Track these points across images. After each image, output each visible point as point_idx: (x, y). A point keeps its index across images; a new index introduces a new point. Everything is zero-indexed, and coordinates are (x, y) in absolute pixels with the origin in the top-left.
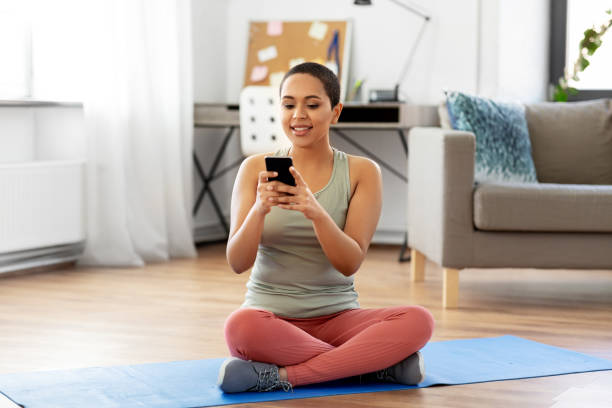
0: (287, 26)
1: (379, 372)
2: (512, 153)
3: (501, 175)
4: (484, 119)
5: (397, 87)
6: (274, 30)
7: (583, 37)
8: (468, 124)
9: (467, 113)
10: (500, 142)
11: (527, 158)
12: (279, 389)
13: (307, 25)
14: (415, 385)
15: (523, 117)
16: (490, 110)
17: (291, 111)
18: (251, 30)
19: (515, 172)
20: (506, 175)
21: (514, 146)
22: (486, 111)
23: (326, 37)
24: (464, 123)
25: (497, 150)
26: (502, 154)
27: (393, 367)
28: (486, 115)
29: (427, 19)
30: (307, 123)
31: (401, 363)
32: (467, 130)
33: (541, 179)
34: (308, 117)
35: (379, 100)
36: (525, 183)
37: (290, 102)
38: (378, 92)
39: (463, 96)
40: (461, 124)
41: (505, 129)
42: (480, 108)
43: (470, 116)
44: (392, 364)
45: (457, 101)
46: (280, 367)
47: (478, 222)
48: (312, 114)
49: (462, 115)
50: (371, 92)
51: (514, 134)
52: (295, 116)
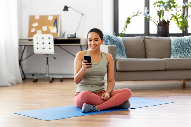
0: (41, 16)
1: (118, 106)
2: (121, 51)
3: (119, 57)
4: (114, 42)
5: (75, 34)
6: (37, 18)
7: (127, 20)
8: (110, 43)
9: (110, 40)
10: (118, 48)
11: (124, 52)
12: (96, 111)
13: (47, 16)
14: (127, 109)
15: (122, 41)
16: (115, 39)
17: (91, 42)
18: (30, 18)
19: (122, 56)
20: (120, 56)
21: (122, 49)
22: (114, 39)
23: (53, 20)
24: (109, 43)
25: (118, 50)
26: (119, 51)
27: (122, 105)
28: (114, 40)
29: (83, 15)
30: (95, 45)
31: (124, 103)
32: (110, 44)
33: (128, 57)
34: (95, 44)
35: (70, 37)
36: (124, 58)
37: (90, 40)
38: (70, 35)
39: (108, 35)
40: (108, 43)
41: (119, 44)
42: (113, 39)
43: (111, 41)
44: (121, 104)
45: (107, 37)
46: (96, 105)
47: (118, 69)
48: (97, 43)
49: (109, 41)
50: (68, 35)
51: (121, 46)
52: (92, 43)
